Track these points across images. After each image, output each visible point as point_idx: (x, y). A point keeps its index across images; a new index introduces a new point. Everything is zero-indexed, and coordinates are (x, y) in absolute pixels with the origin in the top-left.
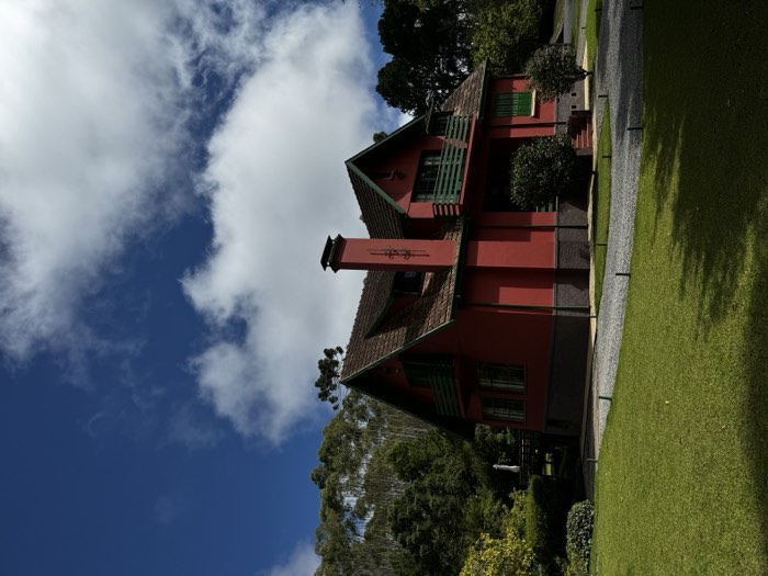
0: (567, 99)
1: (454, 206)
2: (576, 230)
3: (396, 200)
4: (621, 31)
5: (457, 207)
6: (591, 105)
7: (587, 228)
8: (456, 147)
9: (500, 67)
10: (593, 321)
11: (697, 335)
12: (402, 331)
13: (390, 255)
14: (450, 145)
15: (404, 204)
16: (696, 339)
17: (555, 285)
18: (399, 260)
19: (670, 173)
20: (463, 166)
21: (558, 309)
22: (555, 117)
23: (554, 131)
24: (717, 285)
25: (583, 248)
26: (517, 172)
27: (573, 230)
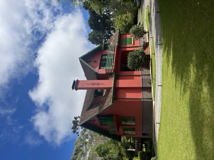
0: (142, 39)
1: (111, 70)
2: (147, 76)
3: (94, 69)
4: (155, 19)
5: (112, 70)
6: (149, 41)
7: (150, 75)
8: (111, 53)
9: (123, 32)
10: (153, 101)
11: (181, 98)
12: (98, 108)
13: (93, 85)
14: (110, 53)
15: (97, 70)
16: (180, 100)
17: (142, 92)
18: (96, 86)
19: (170, 55)
20: (114, 58)
21: (143, 99)
22: (139, 44)
23: (139, 48)
24: (185, 83)
25: (149, 81)
26: (129, 59)
27: (146, 76)
